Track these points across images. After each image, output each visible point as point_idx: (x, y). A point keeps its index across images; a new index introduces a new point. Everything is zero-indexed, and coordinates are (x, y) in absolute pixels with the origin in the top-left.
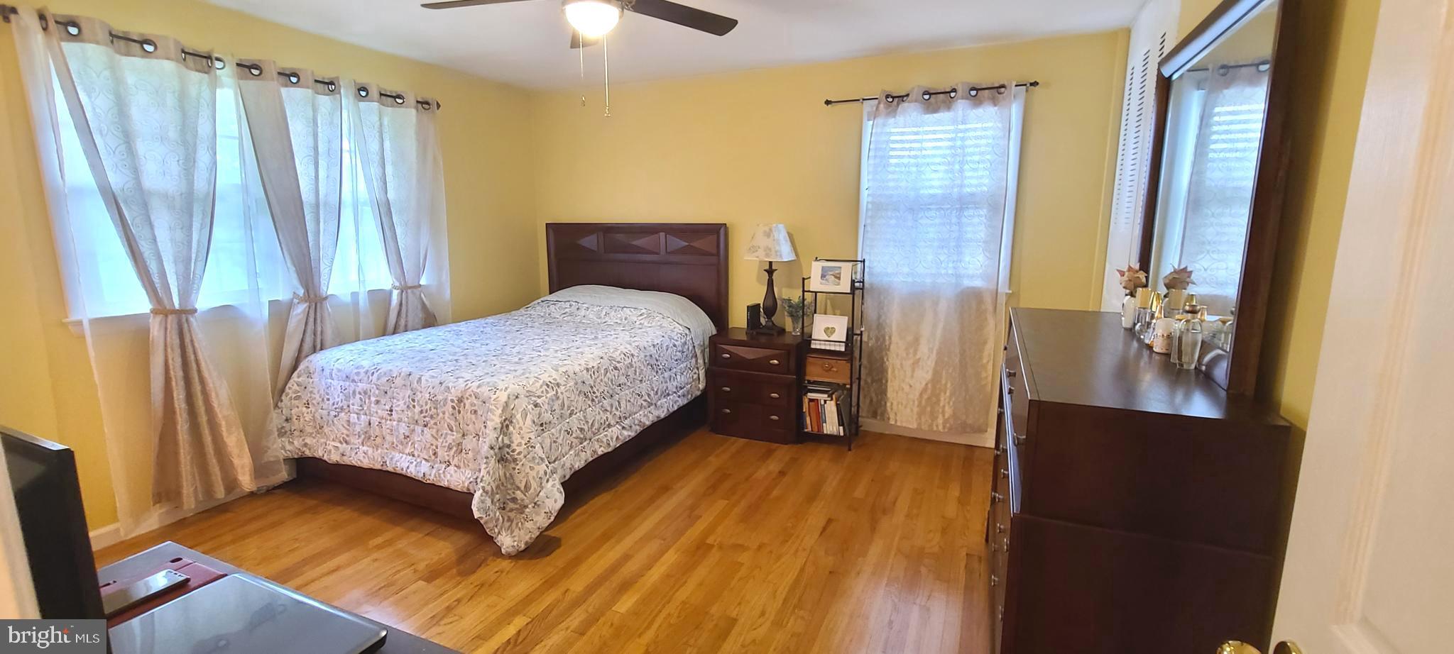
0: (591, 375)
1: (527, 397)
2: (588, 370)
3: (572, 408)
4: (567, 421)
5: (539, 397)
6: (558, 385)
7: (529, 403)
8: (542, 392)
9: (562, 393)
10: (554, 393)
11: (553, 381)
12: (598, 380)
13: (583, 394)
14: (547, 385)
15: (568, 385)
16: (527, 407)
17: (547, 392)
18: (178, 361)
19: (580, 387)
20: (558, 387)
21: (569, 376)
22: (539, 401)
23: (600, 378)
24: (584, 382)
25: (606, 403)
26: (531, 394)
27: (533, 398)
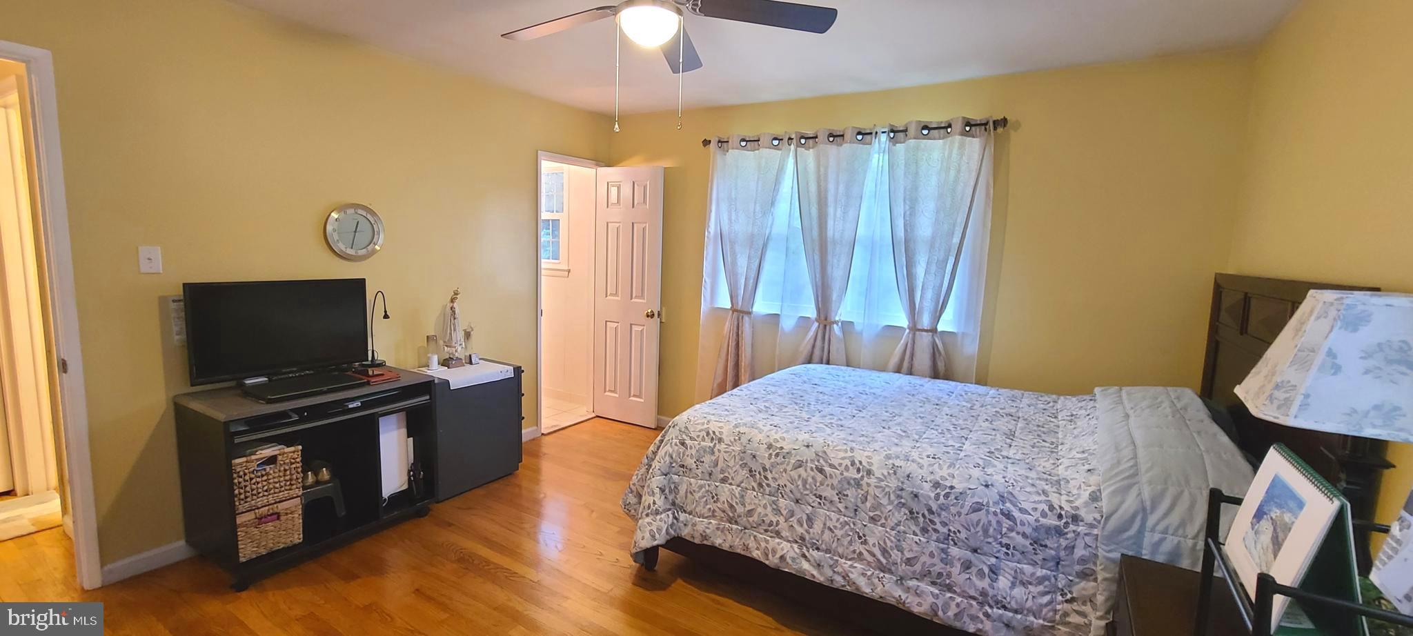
0: (771, 454)
1: (680, 431)
2: (770, 446)
3: (726, 474)
4: (717, 484)
5: (691, 438)
6: (720, 440)
7: (677, 437)
8: (698, 436)
9: (719, 451)
10: (712, 445)
11: (717, 433)
12: (781, 468)
13: (748, 469)
14: (708, 434)
15: (732, 447)
16: (672, 439)
17: (703, 440)
18: (734, 344)
19: (748, 460)
20: (719, 442)
21: (739, 439)
22: (688, 442)
23: (784, 466)
24: (754, 457)
25: (782, 503)
26: (686, 431)
27: (684, 436)
